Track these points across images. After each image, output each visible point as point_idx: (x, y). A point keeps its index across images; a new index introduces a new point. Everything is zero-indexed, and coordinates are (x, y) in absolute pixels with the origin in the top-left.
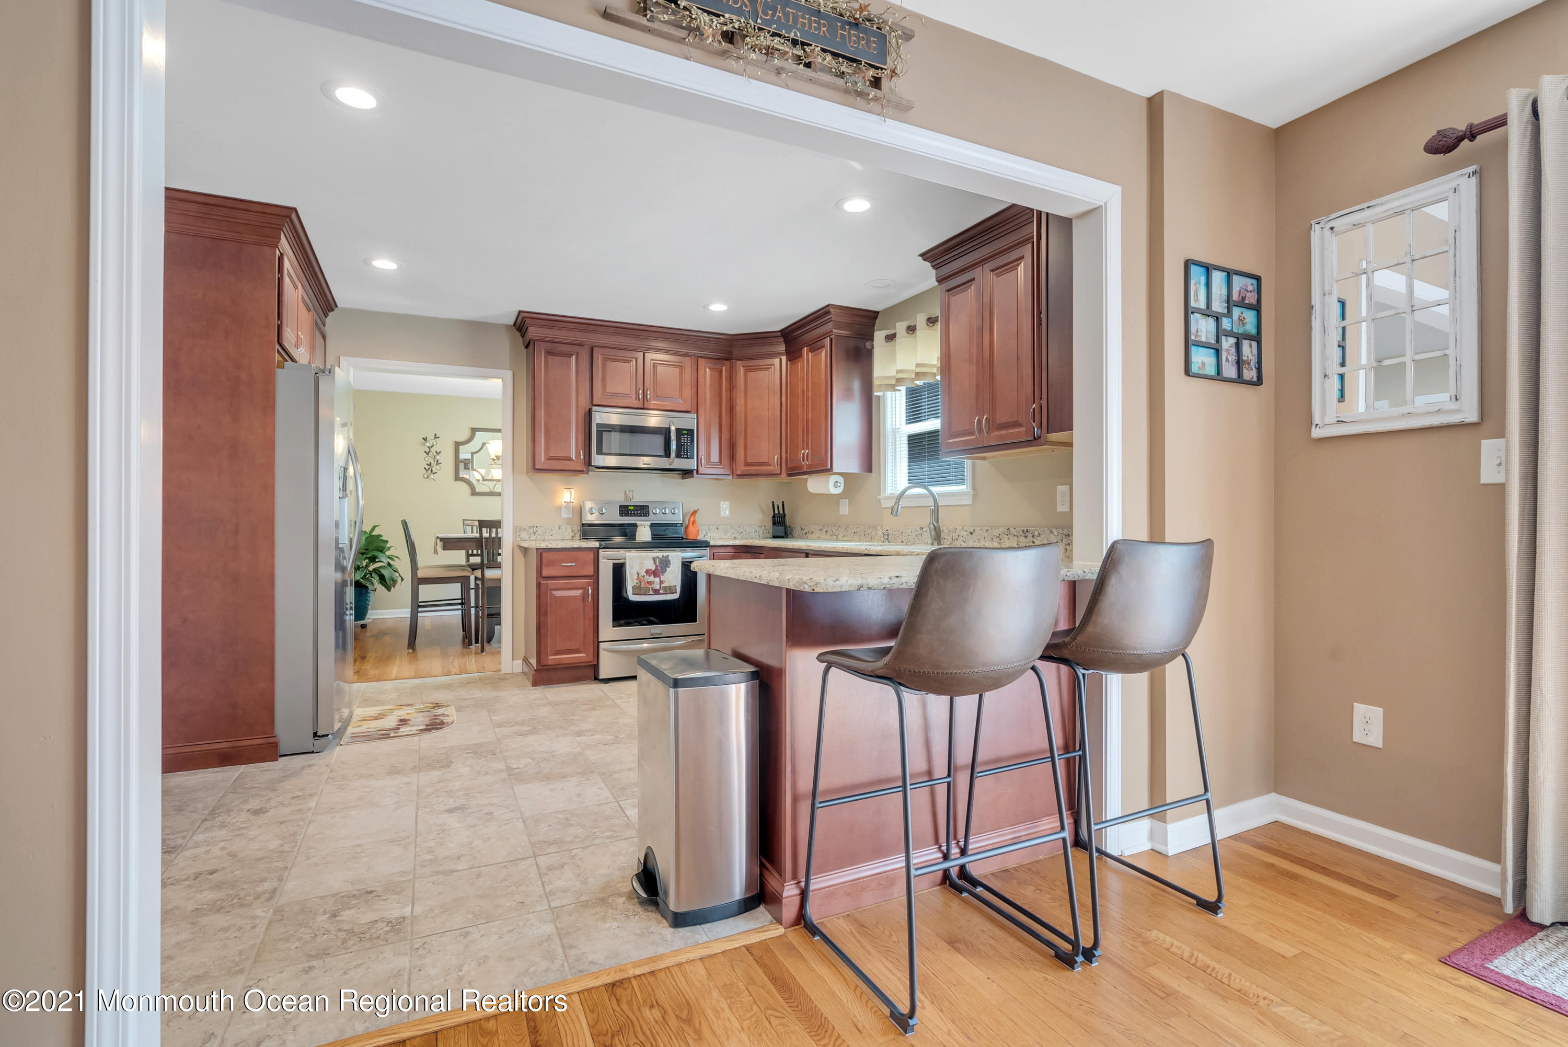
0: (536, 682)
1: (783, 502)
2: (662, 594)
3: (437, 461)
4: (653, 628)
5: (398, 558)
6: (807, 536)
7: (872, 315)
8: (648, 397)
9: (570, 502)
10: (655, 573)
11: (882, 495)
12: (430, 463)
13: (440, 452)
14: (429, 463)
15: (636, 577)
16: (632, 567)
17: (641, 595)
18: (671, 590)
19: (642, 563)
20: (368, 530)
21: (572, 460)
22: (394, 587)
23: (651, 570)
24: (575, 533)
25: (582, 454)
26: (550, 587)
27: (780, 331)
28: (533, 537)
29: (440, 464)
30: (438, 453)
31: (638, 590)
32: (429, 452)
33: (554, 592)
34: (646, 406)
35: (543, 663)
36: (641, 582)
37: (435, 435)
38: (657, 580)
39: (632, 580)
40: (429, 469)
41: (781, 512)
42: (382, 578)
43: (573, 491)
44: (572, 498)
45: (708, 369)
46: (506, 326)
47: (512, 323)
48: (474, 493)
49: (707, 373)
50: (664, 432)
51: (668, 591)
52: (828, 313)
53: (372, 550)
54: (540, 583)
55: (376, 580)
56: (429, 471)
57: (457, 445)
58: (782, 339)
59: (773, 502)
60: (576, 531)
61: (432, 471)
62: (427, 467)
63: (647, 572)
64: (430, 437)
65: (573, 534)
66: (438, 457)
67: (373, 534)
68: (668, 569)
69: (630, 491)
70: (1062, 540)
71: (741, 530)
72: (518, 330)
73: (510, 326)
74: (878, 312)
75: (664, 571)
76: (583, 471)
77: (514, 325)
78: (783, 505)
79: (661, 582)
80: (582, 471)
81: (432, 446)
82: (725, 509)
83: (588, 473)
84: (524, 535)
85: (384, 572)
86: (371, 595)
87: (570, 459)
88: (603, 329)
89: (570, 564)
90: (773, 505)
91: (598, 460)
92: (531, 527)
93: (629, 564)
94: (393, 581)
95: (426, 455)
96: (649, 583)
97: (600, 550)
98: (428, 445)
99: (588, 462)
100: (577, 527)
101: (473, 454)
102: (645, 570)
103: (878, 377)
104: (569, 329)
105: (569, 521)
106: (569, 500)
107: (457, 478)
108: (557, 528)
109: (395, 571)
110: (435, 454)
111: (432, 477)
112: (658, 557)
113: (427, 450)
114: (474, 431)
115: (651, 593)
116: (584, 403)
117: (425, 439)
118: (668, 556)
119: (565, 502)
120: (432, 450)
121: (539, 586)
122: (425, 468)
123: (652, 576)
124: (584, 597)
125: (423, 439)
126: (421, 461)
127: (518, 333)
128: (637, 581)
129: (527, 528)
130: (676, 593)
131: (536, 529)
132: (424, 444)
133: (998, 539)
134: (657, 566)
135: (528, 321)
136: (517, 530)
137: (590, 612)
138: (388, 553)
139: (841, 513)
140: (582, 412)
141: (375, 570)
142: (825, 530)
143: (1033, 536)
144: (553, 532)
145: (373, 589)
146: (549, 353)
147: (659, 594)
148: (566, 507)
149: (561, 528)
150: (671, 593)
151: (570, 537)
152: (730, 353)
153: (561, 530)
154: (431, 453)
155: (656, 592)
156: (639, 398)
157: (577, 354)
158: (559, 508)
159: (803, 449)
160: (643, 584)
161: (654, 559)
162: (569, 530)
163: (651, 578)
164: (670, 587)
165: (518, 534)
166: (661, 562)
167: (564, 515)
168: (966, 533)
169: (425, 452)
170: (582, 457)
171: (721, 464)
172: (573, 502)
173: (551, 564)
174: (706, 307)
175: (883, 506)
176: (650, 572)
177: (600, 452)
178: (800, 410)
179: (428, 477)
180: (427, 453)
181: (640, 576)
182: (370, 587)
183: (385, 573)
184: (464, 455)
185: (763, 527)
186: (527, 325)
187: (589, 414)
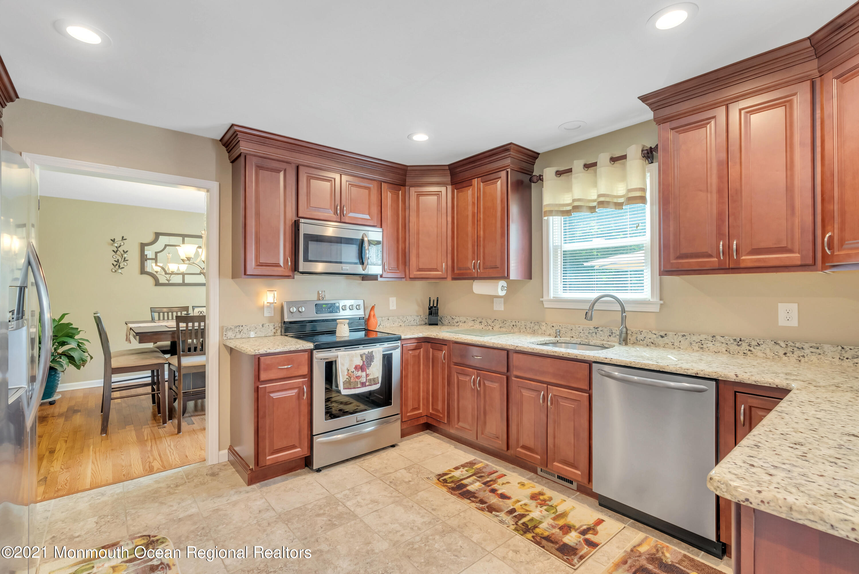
0: (251, 481)
1: (438, 298)
2: (368, 386)
3: (125, 258)
4: (358, 415)
5: (87, 341)
6: (458, 324)
7: (536, 155)
8: (345, 212)
9: (273, 303)
10: (362, 368)
11: (545, 298)
12: (118, 260)
13: (127, 251)
14: (116, 260)
15: (346, 373)
16: (343, 365)
17: (351, 389)
18: (373, 381)
19: (351, 361)
20: (57, 318)
21: (281, 266)
22: (84, 366)
23: (359, 365)
24: (277, 330)
25: (289, 261)
26: (268, 390)
27: (449, 165)
28: (239, 336)
29: (127, 260)
30: (125, 252)
31: (348, 384)
32: (117, 251)
33: (272, 395)
34: (343, 221)
35: (261, 463)
36: (350, 378)
37: (123, 237)
38: (364, 374)
39: (343, 376)
40: (117, 265)
41: (435, 305)
42: (71, 359)
43: (276, 293)
44: (275, 300)
45: (389, 193)
46: (213, 140)
47: (219, 138)
48: (157, 283)
49: (388, 196)
50: (358, 243)
51: (373, 383)
52: (507, 150)
53: (62, 336)
54: (258, 387)
55: (64, 361)
56: (117, 267)
57: (143, 246)
58: (448, 172)
59: (430, 298)
60: (278, 328)
61: (119, 266)
62: (115, 263)
63: (356, 368)
64: (118, 239)
65: (275, 331)
66: (125, 255)
67: (62, 322)
68: (372, 363)
69: (322, 292)
70: (793, 353)
71: (405, 319)
72: (224, 145)
73: (216, 140)
74: (538, 154)
75: (369, 365)
76: (291, 276)
77: (221, 140)
78: (437, 300)
79: (367, 375)
80: (288, 277)
81: (120, 246)
82: (393, 303)
83: (294, 278)
84: (230, 334)
85: (72, 354)
86: (60, 375)
87: (278, 265)
88: (308, 151)
89: (286, 367)
90: (430, 300)
91: (303, 266)
92: (236, 327)
93: (341, 363)
94: (83, 361)
95: (114, 253)
96: (358, 377)
97: (315, 351)
98: (116, 245)
99: (295, 268)
100: (278, 325)
101: (156, 253)
102: (354, 367)
103: (546, 205)
104: (278, 147)
105: (271, 319)
106: (272, 301)
107: (143, 271)
108: (261, 326)
109: (84, 352)
110: (123, 253)
111: (120, 271)
112: (364, 354)
113: (115, 249)
114: (157, 235)
115: (359, 386)
116: (291, 216)
117: (113, 241)
118: (372, 352)
119: (268, 303)
120: (119, 249)
121: (257, 390)
122: (113, 264)
123: (360, 371)
124: (299, 396)
125: (111, 240)
126: (110, 258)
127: (224, 149)
128: (347, 377)
129: (233, 327)
130: (379, 383)
131: (241, 328)
132: (112, 245)
133: (700, 344)
134: (363, 362)
135: (240, 135)
136: (223, 330)
137: (305, 410)
138: (76, 337)
139: (495, 309)
140: (289, 223)
141: (64, 354)
142: (478, 321)
143: (750, 345)
144: (257, 330)
145: (62, 370)
146: (259, 167)
147: (365, 386)
148: (268, 307)
149: (265, 326)
150: (374, 384)
151: (272, 334)
152: (405, 181)
153: (264, 328)
154: (118, 252)
155: (363, 385)
156: (337, 213)
157: (285, 170)
158: (262, 308)
159: (473, 259)
160: (352, 379)
161: (361, 356)
162: (272, 327)
163: (360, 373)
164: (374, 379)
165: (224, 333)
166: (367, 358)
167: (267, 314)
168: (655, 336)
169: (113, 251)
170: (290, 264)
171: (399, 270)
172: (276, 303)
173: (268, 368)
174: (409, 137)
175: (545, 306)
176: (358, 367)
177: (306, 260)
178: (470, 229)
179: (116, 271)
180: (116, 252)
181: (350, 372)
182: (59, 369)
183: (75, 355)
184: (149, 252)
185: (419, 317)
186: (239, 139)
187: (296, 225)
